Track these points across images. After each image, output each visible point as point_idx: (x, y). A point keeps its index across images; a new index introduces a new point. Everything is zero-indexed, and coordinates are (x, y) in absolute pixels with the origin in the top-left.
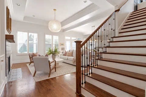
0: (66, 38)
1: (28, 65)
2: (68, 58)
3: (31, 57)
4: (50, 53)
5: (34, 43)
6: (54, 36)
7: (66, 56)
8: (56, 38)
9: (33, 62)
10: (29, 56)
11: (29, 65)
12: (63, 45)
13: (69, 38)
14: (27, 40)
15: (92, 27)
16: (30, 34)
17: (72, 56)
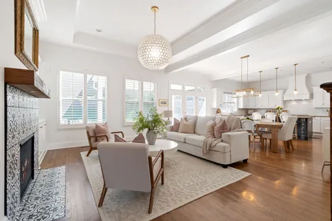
0: (173, 87)
1: (83, 154)
2: (185, 139)
3: (91, 134)
4: (141, 125)
5: (99, 98)
6: (144, 83)
7: (177, 131)
8: (149, 87)
9: (96, 148)
10: (88, 132)
11: (88, 156)
12: (165, 103)
13: (179, 87)
14: (81, 92)
15: (242, 58)
16: (89, 77)
17: (195, 133)
